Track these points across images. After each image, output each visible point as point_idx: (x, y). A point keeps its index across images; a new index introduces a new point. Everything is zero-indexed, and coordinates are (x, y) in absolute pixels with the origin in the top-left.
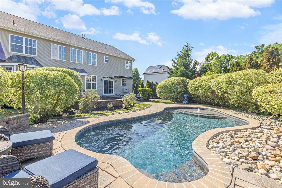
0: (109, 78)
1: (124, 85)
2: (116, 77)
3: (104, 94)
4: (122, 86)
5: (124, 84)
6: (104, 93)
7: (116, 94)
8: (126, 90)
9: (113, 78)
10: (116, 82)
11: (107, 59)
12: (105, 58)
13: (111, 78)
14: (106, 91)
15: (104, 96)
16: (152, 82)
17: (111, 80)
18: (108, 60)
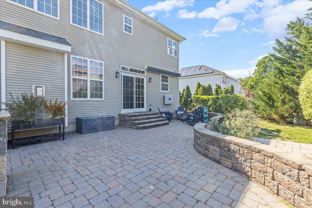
0: (136, 71)
1: (164, 90)
2: (150, 70)
3: (123, 110)
4: (161, 91)
5: (165, 88)
6: (124, 108)
7: (150, 110)
8: (170, 99)
9: (143, 72)
10: (149, 82)
11: (130, 24)
12: (126, 22)
13: (139, 72)
14: (128, 104)
15: (124, 116)
16: (210, 86)
17: (140, 76)
18: (132, 26)
